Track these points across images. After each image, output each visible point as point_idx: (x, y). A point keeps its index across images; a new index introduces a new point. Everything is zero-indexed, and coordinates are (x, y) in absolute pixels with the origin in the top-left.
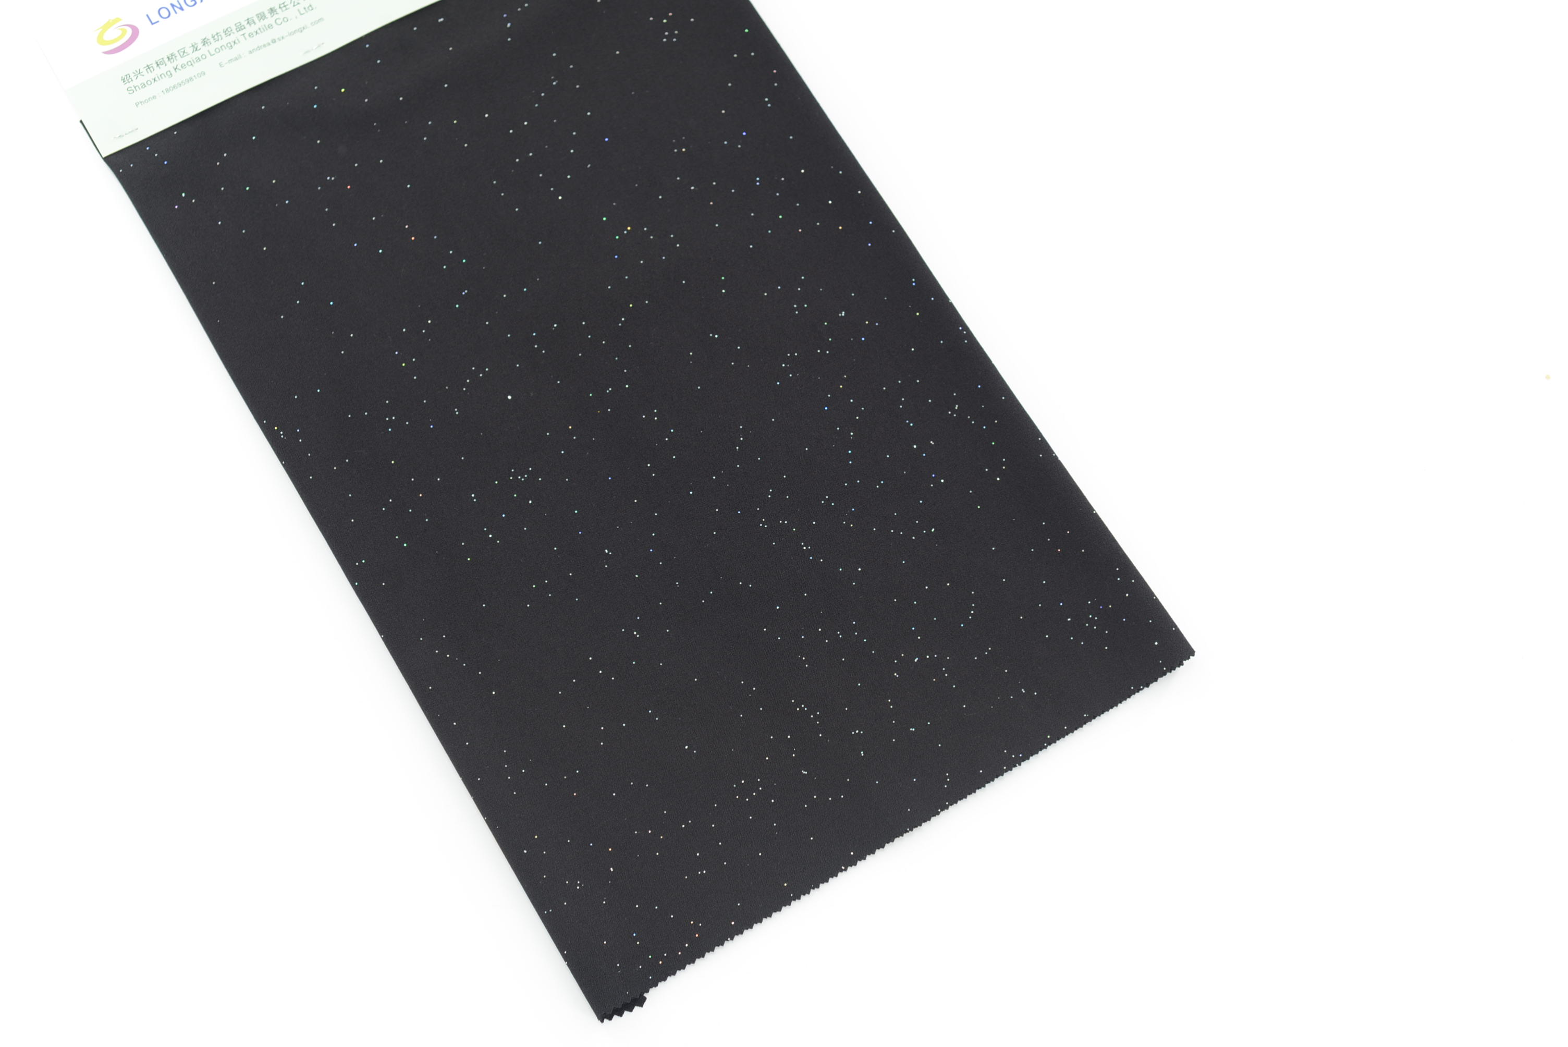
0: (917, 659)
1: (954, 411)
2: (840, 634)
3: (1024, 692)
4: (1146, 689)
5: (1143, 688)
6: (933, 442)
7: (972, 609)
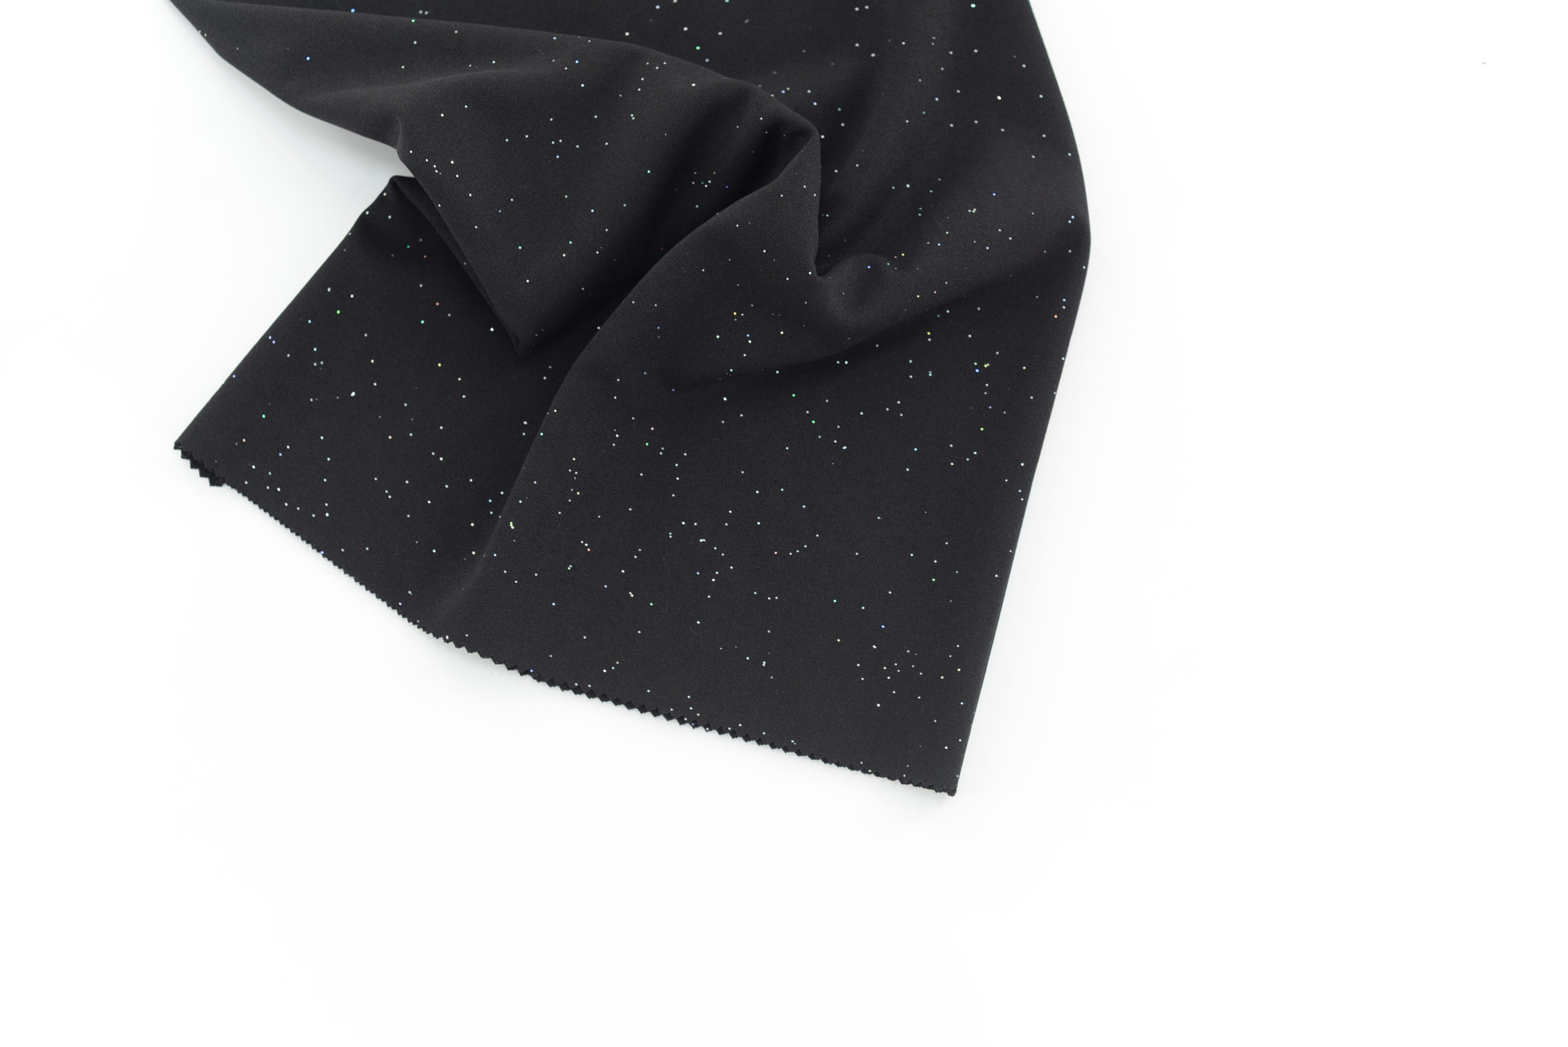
0: (704, 540)
1: (980, 366)
2: (662, 451)
3: (764, 665)
4: (873, 775)
5: (870, 773)
6: (928, 373)
7: (801, 549)
